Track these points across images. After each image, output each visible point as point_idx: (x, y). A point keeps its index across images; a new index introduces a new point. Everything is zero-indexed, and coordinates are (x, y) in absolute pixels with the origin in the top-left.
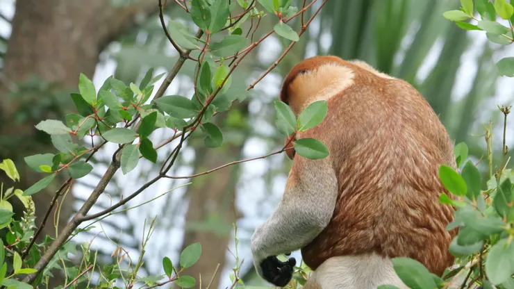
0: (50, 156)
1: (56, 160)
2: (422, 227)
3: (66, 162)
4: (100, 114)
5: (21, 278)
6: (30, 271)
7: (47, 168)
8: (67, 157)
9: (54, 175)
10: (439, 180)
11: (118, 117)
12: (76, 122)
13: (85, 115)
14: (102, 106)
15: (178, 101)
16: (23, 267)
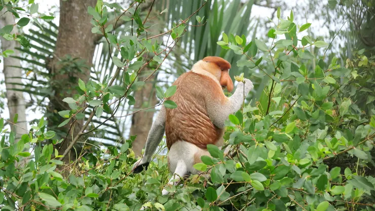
0: (68, 111)
1: (71, 113)
2: (189, 127)
3: (74, 113)
4: (87, 94)
5: (58, 159)
6: (62, 156)
7: (67, 116)
8: (75, 111)
9: (70, 119)
10: (193, 110)
11: (95, 95)
12: (78, 98)
13: (82, 95)
14: (88, 91)
15: (117, 87)
16: (59, 155)
